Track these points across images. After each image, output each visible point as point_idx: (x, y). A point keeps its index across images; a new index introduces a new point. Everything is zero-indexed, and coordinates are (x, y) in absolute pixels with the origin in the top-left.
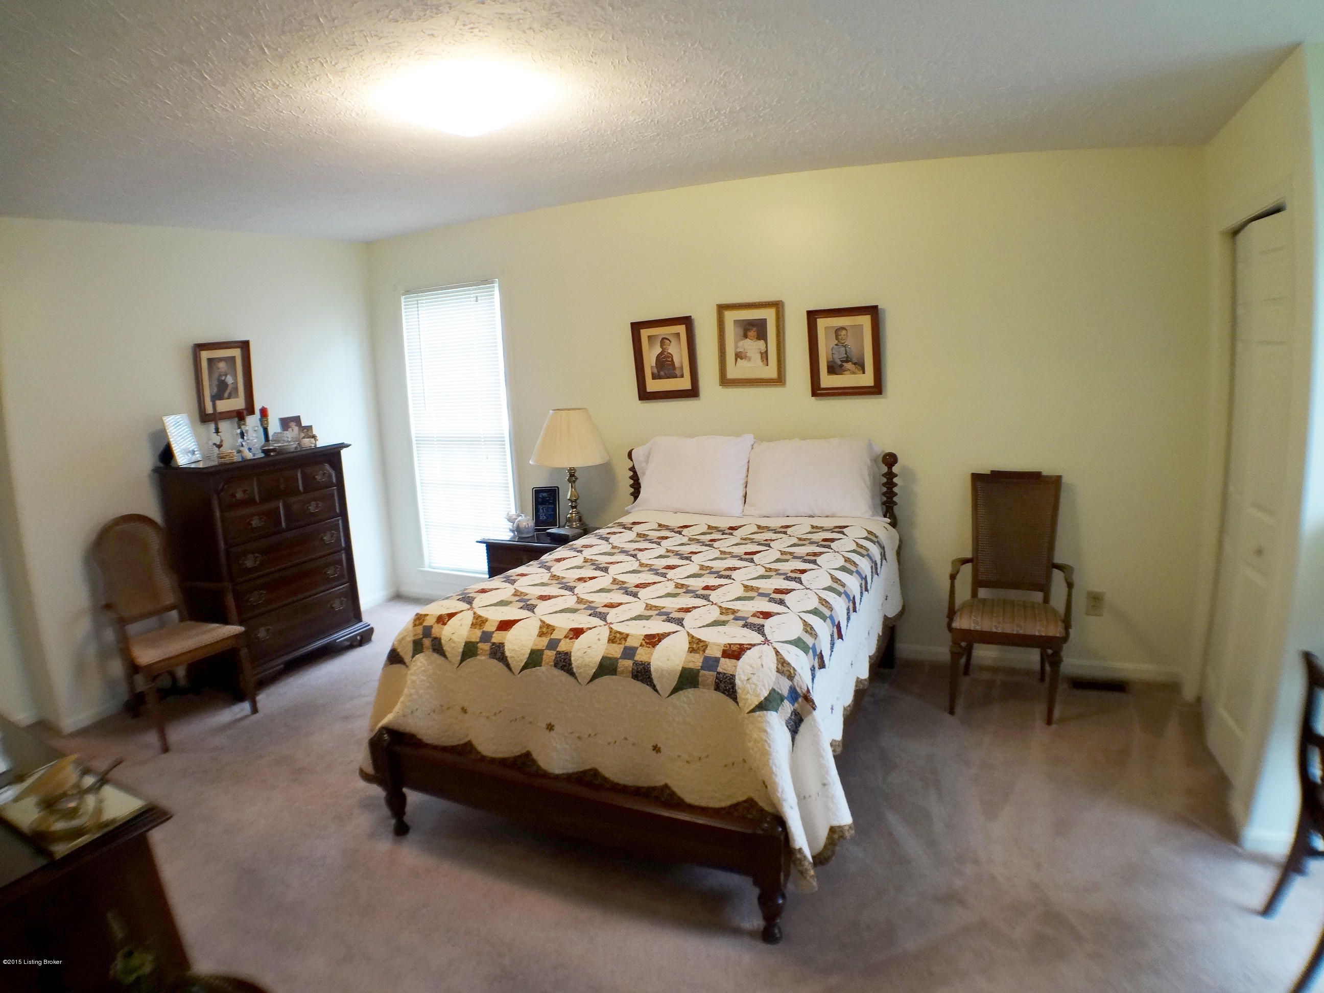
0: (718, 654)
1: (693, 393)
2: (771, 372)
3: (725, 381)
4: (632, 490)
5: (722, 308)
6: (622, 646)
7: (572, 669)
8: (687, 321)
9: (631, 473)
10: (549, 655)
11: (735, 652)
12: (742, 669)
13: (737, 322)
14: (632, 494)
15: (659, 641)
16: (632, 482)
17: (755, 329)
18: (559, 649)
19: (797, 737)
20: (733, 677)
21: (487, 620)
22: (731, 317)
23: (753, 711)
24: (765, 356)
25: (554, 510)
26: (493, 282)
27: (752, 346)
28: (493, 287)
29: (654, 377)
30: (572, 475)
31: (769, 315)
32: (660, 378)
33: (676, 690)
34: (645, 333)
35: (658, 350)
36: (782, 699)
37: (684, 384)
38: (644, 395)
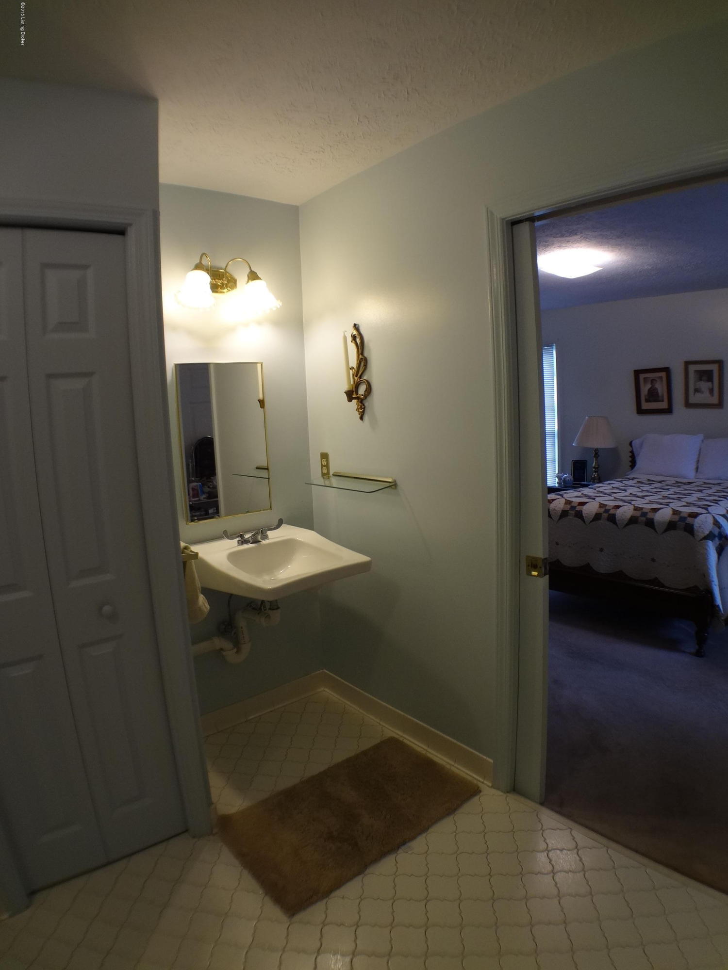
0: (686, 516)
1: (669, 411)
2: (715, 400)
3: (688, 405)
4: (630, 464)
5: (687, 363)
6: (641, 512)
7: (616, 521)
8: (667, 370)
9: (631, 454)
10: (605, 515)
11: (695, 515)
12: (697, 522)
13: (696, 371)
14: (630, 466)
15: (658, 510)
16: (630, 459)
17: (706, 376)
18: (610, 513)
19: (721, 558)
20: (693, 525)
21: (572, 502)
22: (692, 368)
23: (701, 540)
24: (711, 391)
25: (584, 473)
26: (553, 346)
27: (704, 385)
28: (553, 348)
29: (647, 401)
30: (597, 453)
31: (714, 368)
32: (650, 401)
33: (666, 530)
34: (642, 376)
35: (649, 386)
36: (715, 536)
37: (664, 405)
38: (640, 411)
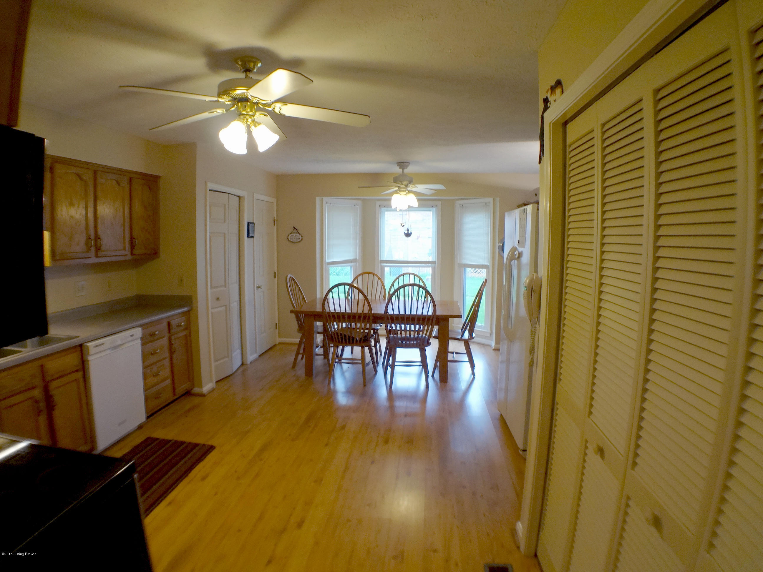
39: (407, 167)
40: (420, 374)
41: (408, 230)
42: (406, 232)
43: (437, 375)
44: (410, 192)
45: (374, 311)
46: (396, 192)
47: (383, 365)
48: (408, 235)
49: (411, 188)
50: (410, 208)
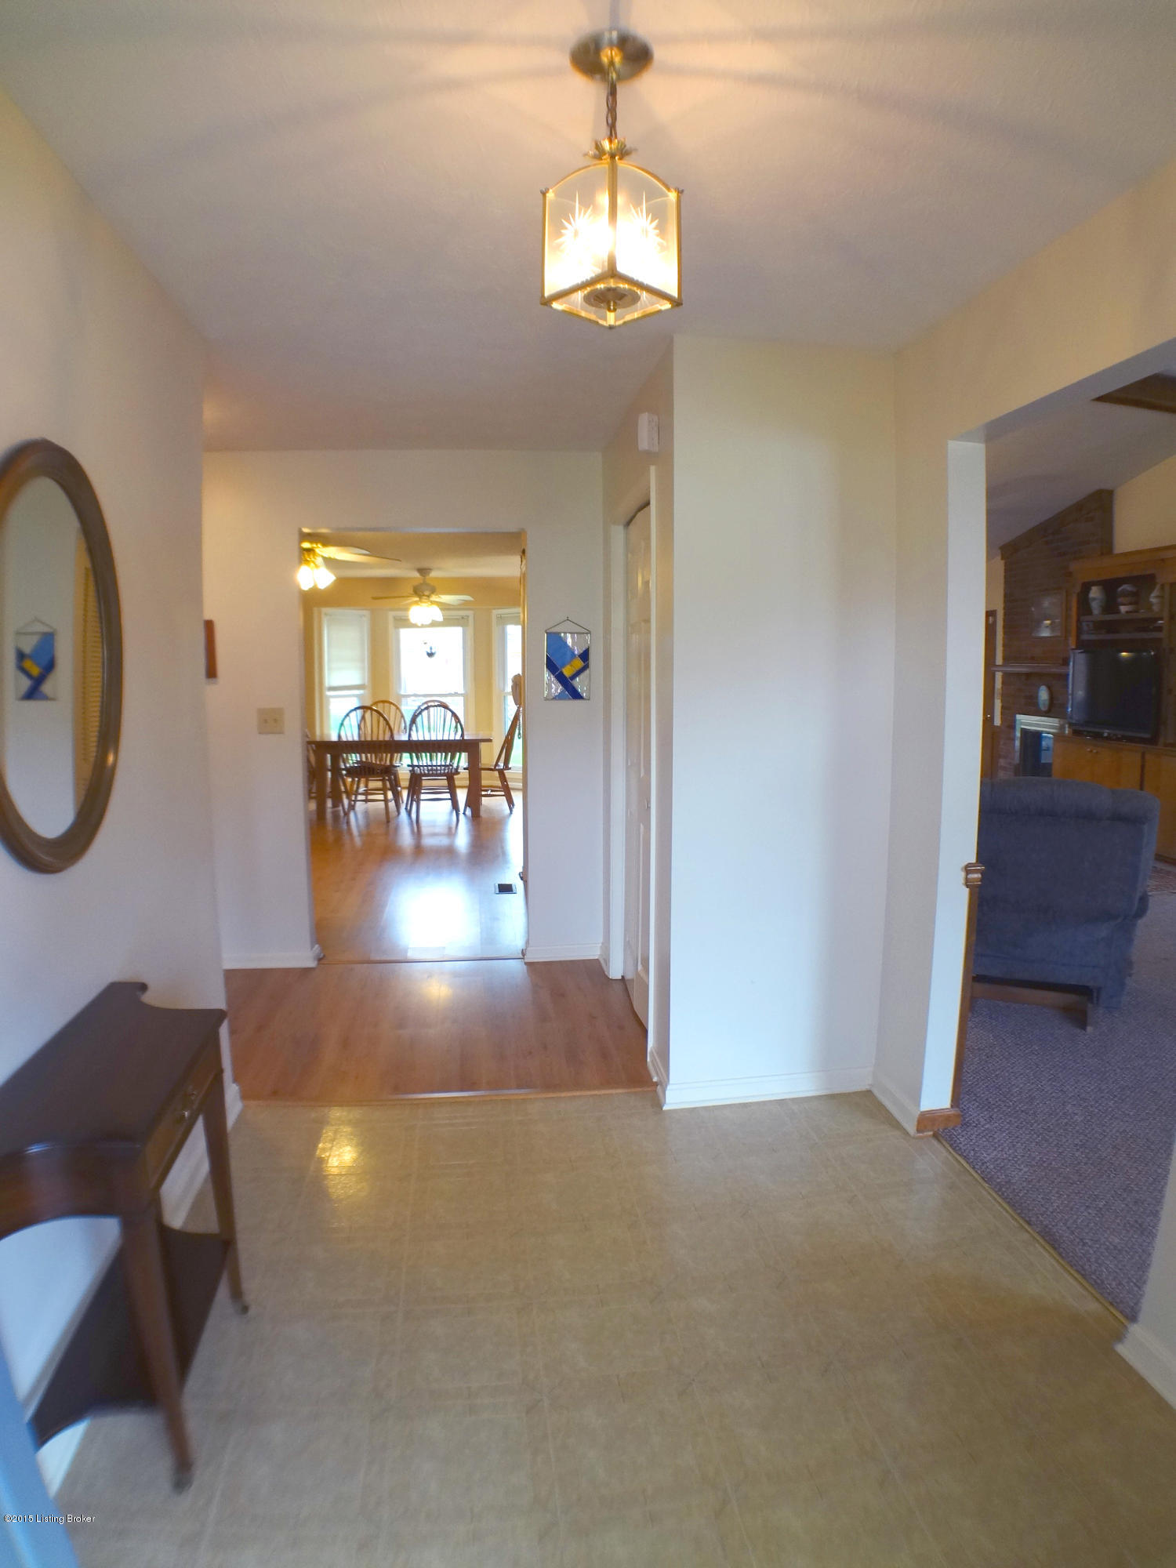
39: (429, 573)
40: (451, 812)
41: (431, 649)
42: (429, 652)
43: (469, 812)
44: (433, 603)
45: (396, 738)
46: (416, 603)
47: (406, 809)
48: (430, 655)
49: (434, 598)
50: (434, 624)
